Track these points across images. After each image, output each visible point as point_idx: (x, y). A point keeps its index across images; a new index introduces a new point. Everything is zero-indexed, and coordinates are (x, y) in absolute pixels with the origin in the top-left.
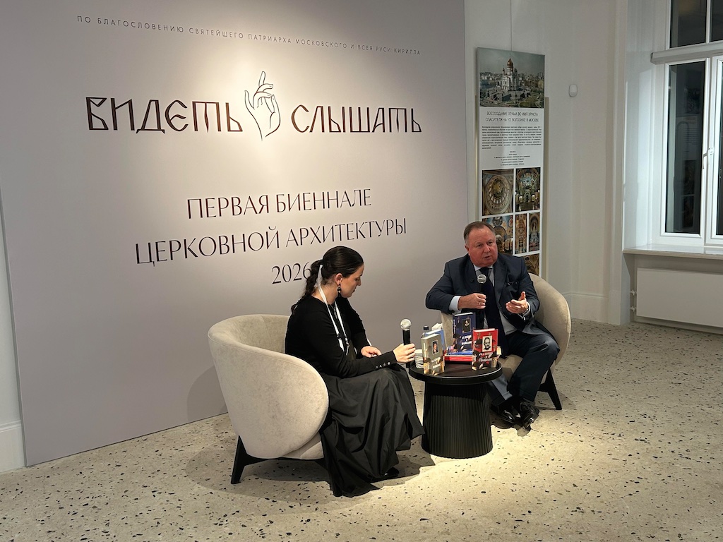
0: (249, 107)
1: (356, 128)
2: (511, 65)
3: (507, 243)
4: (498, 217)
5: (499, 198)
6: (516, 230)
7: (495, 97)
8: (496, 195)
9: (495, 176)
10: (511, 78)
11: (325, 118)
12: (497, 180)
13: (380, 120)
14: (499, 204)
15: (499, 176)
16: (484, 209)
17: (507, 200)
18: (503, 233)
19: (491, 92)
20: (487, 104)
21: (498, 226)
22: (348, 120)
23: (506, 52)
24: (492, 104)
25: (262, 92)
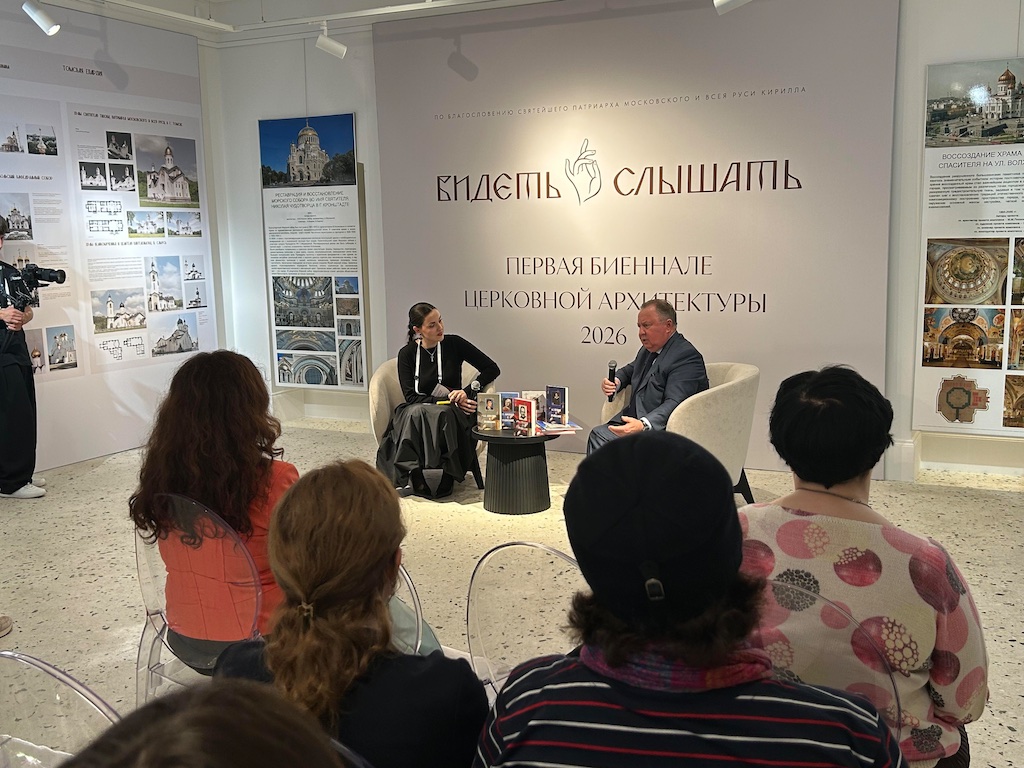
0: (569, 173)
1: (696, 186)
2: (1010, 79)
3: (988, 349)
4: (964, 307)
5: (968, 281)
6: (1013, 331)
7: (964, 132)
8: (960, 276)
9: (961, 249)
10: (1009, 99)
11: (655, 179)
12: (965, 255)
13: (733, 177)
14: (968, 290)
15: (969, 249)
16: (931, 294)
17: (990, 285)
18: (977, 334)
19: (954, 126)
20: (943, 144)
21: (964, 322)
22: (685, 180)
23: (998, 62)
24: (955, 143)
25: (584, 158)
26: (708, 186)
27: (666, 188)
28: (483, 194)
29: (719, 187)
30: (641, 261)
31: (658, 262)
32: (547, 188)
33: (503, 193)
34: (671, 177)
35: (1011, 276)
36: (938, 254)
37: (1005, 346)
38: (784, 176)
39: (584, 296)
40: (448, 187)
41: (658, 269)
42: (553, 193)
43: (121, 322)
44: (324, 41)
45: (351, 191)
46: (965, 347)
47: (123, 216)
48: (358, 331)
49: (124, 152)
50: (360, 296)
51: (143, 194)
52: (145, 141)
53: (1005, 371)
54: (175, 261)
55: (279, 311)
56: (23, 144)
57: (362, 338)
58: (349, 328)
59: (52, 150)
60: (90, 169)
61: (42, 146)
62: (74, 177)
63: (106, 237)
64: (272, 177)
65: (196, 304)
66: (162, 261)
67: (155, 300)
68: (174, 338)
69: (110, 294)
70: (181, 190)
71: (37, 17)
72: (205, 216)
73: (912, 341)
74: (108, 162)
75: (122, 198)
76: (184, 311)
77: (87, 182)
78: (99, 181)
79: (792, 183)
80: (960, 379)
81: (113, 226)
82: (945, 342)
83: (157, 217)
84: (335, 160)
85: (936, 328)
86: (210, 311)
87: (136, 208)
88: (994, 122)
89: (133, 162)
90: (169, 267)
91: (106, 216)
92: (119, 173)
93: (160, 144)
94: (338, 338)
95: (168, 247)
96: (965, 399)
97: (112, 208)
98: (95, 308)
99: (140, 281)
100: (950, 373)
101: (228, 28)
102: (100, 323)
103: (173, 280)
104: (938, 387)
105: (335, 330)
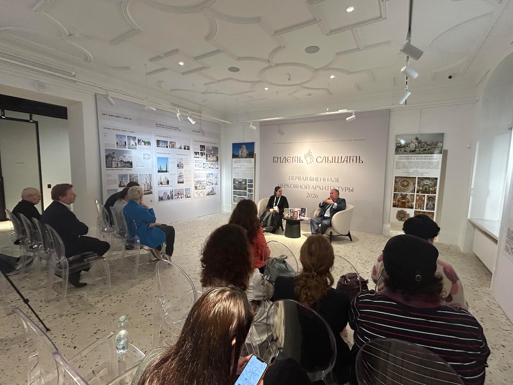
0: (305, 157)
1: (336, 161)
2: (417, 139)
3: (410, 204)
4: (404, 193)
5: (405, 187)
6: (416, 200)
7: (405, 151)
8: (403, 186)
9: (403, 179)
10: (417, 144)
11: (326, 159)
12: (404, 181)
13: (346, 159)
14: (405, 189)
15: (406, 179)
16: (395, 190)
17: (411, 188)
18: (407, 200)
19: (402, 149)
20: (399, 154)
21: (404, 197)
22: (334, 160)
23: (414, 135)
24: (403, 154)
25: (309, 154)
26: (340, 161)
27: (329, 162)
28: (284, 161)
29: (342, 162)
30: (322, 178)
31: (327, 179)
32: (300, 161)
33: (289, 161)
34: (330, 159)
35: (416, 186)
36: (397, 180)
37: (414, 203)
38: (359, 160)
39: (308, 186)
40: (276, 159)
41: (326, 181)
42: (301, 162)
43: (200, 188)
44: (251, 126)
45: (253, 160)
46: (404, 203)
47: (202, 164)
48: (252, 192)
49: (203, 150)
50: (253, 184)
51: (207, 159)
52: (208, 147)
53: (414, 210)
54: (212, 174)
55: (234, 186)
56: (183, 147)
57: (253, 193)
58: (250, 191)
59: (188, 149)
60: (196, 153)
61: (187, 148)
62: (193, 155)
63: (199, 169)
64: (235, 156)
65: (216, 184)
66: (210, 174)
67: (208, 183)
68: (211, 192)
69: (198, 181)
70: (214, 158)
71: (191, 120)
72: (219, 164)
73: (390, 201)
74: (200, 152)
75: (202, 159)
76: (213, 185)
77: (195, 156)
78: (198, 156)
79: (361, 162)
80: (402, 211)
81: (200, 166)
82: (399, 201)
83: (209, 165)
84: (249, 153)
85: (396, 198)
86: (219, 186)
87: (205, 162)
88: (413, 149)
89: (205, 152)
90: (211, 176)
91: (199, 164)
92: (202, 154)
93: (211, 148)
94: (247, 193)
95: (212, 171)
96: (404, 216)
97: (200, 162)
98: (195, 184)
99: (205, 179)
100: (400, 209)
101: (229, 123)
102: (196, 188)
103: (212, 178)
104: (396, 212)
105: (247, 191)
